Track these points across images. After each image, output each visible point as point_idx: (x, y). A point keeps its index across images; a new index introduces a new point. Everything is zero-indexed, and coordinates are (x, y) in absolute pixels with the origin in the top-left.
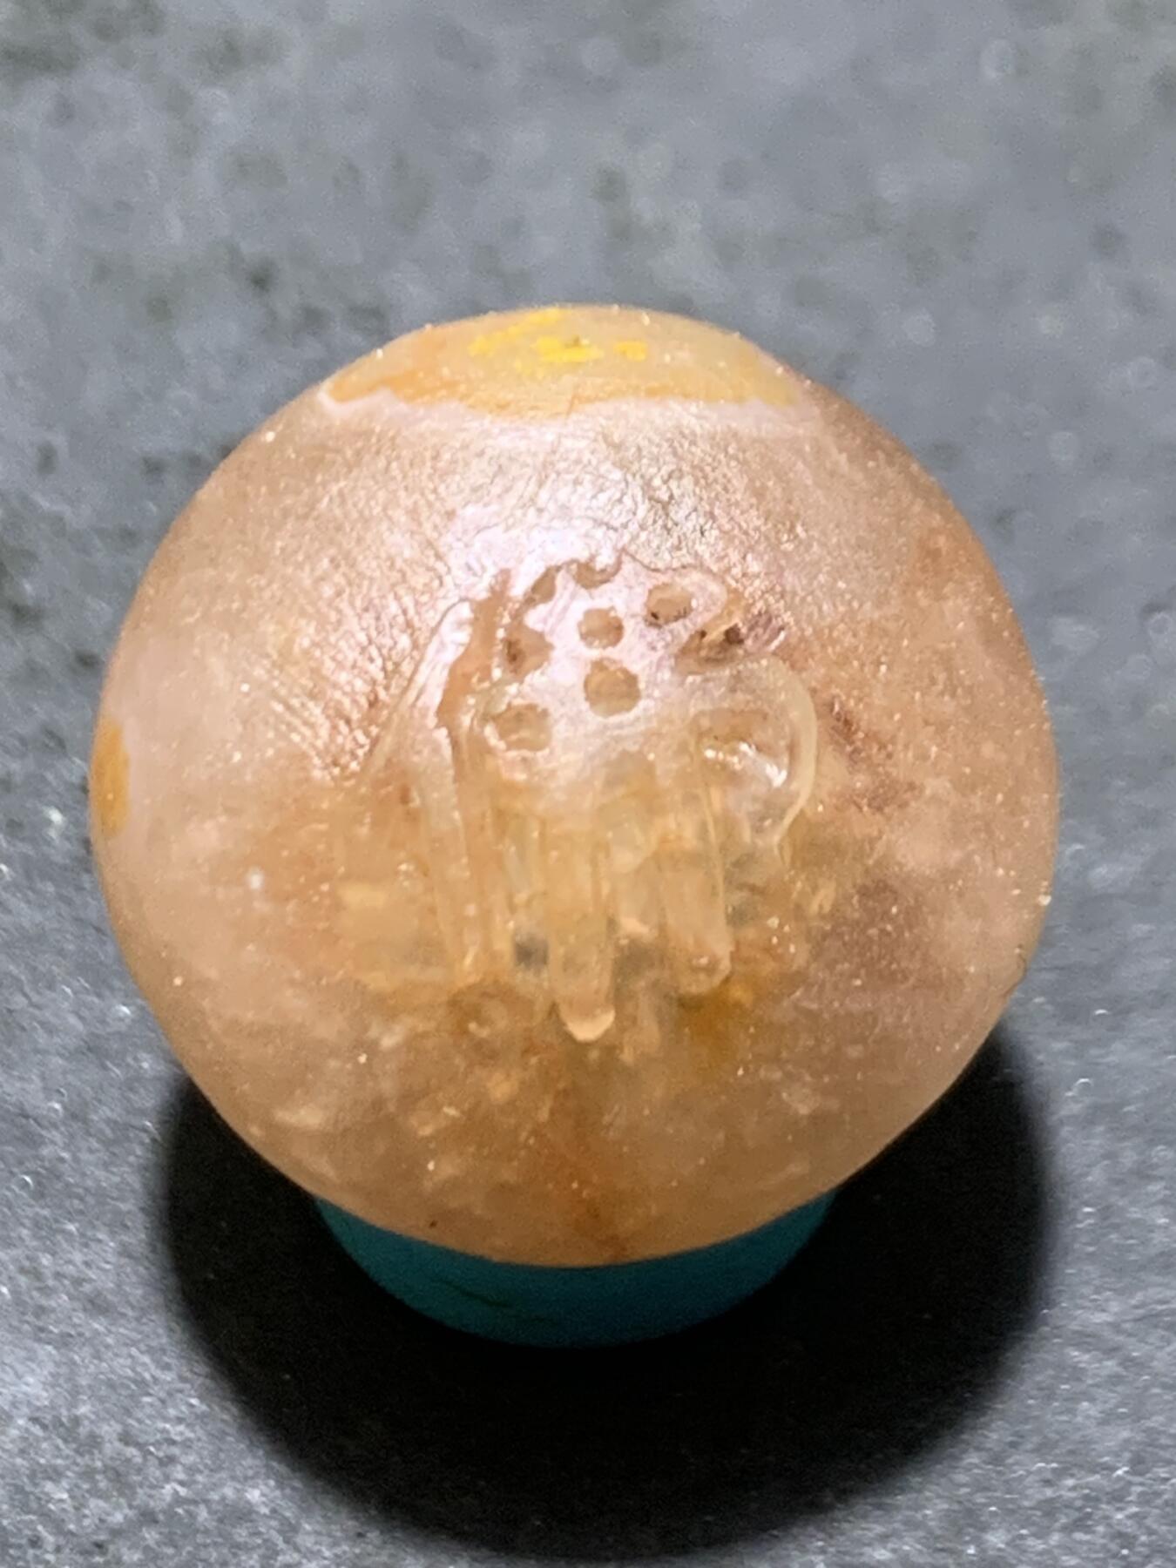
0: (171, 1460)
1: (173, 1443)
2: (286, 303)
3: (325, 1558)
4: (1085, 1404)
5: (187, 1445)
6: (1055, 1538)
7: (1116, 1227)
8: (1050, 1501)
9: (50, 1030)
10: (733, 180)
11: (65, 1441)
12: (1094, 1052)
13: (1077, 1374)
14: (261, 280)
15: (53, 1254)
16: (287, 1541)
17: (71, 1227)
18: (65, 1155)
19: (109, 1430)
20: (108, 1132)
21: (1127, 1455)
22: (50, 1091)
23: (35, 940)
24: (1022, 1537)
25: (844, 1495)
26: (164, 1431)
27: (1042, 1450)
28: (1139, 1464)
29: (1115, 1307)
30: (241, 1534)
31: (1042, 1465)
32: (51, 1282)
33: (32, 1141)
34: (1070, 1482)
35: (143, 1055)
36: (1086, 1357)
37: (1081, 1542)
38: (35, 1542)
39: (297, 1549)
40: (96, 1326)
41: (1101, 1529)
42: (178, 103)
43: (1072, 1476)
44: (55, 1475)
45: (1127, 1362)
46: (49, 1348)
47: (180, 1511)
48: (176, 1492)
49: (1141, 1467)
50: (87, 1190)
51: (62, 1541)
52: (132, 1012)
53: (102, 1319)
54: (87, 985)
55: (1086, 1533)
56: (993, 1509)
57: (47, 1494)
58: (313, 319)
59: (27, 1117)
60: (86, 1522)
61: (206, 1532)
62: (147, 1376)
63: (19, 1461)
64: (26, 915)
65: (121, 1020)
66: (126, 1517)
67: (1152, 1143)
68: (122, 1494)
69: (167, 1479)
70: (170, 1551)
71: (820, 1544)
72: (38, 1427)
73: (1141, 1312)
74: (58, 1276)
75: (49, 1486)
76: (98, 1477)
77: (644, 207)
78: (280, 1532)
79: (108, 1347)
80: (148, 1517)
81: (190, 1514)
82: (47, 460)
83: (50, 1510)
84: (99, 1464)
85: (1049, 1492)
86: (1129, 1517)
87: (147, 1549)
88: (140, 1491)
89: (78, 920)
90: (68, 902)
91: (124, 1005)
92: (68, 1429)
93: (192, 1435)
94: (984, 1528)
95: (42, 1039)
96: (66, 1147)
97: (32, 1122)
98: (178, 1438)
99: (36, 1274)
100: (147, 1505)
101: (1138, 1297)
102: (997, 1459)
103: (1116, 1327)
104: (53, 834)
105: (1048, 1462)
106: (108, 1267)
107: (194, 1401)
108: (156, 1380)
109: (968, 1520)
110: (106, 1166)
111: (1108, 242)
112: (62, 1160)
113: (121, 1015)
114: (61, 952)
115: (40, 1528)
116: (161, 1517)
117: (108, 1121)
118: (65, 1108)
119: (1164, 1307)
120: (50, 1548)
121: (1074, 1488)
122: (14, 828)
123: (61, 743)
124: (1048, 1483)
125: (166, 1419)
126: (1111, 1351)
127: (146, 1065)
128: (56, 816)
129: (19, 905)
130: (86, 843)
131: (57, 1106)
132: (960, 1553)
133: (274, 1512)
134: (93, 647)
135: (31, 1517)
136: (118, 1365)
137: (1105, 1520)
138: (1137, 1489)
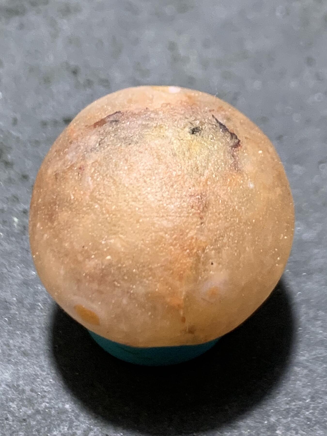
0: (45, 396)
1: (45, 392)
2: (81, 79)
3: (87, 424)
4: (298, 382)
5: (49, 392)
6: (289, 419)
7: (308, 333)
8: (289, 408)
9: (13, 278)
10: (206, 45)
11: (16, 391)
12: (303, 285)
13: (296, 374)
14: (75, 72)
15: (13, 340)
16: (76, 419)
17: (18, 332)
18: (17, 312)
19: (27, 388)
20: (29, 306)
21: (310, 396)
22: (12, 295)
23: (10, 253)
24: (279, 419)
26: (43, 388)
27: (286, 395)
28: (313, 398)
29: (307, 355)
30: (64, 417)
31: (286, 399)
32: (12, 348)
33: (7, 309)
35: (39, 285)
36: (299, 369)
37: (296, 420)
38: (7, 419)
39: (79, 421)
40: (24, 359)
41: (302, 416)
42: (53, 23)
43: (295, 402)
44: (13, 400)
45: (310, 370)
46: (11, 365)
47: (47, 410)
48: (46, 405)
49: (313, 399)
50: (23, 322)
51: (14, 418)
52: (36, 273)
53: (26, 358)
54: (24, 266)
55: (298, 418)
56: (272, 411)
57: (10, 406)
58: (89, 83)
59: (6, 302)
60: (21, 414)
61: (54, 416)
62: (38, 373)
63: (3, 397)
64: (8, 247)
65: (33, 275)
66: (32, 412)
67: (318, 310)
68: (31, 405)
69: (44, 402)
70: (44, 421)
72: (8, 387)
73: (314, 357)
74: (15, 346)
75: (11, 404)
76: (25, 401)
77: (182, 52)
78: (74, 416)
79: (28, 365)
80: (38, 412)
81: (50, 411)
82: (15, 122)
83: (11, 410)
84: (25, 397)
85: (288, 406)
86: (310, 413)
87: (38, 421)
88: (36, 405)
89: (21, 248)
90: (19, 243)
91: (34, 271)
92: (16, 388)
93: (50, 390)
94: (269, 416)
95: (11, 281)
96: (17, 311)
97: (8, 304)
98: (47, 391)
99: (8, 345)
100: (38, 409)
101: (314, 353)
103: (307, 361)
104: (15, 225)
105: (288, 398)
106: (28, 343)
107: (51, 380)
108: (41, 374)
109: (265, 414)
110: (28, 315)
111: (310, 61)
112: (16, 314)
113: (33, 274)
114: (16, 257)
115: (8, 415)
116: (42, 412)
117: (29, 303)
118: (17, 299)
119: (320, 355)
120: (11, 420)
121: (295, 405)
122: (4, 222)
123: (18, 199)
124: (288, 404)
125: (44, 385)
126: (306, 367)
127: (39, 288)
128: (16, 220)
129: (5, 244)
130: (24, 227)
131: (15, 299)
132: (263, 423)
133: (73, 411)
134: (27, 173)
135: (6, 412)
136: (31, 371)
137: (303, 414)
138: (312, 405)
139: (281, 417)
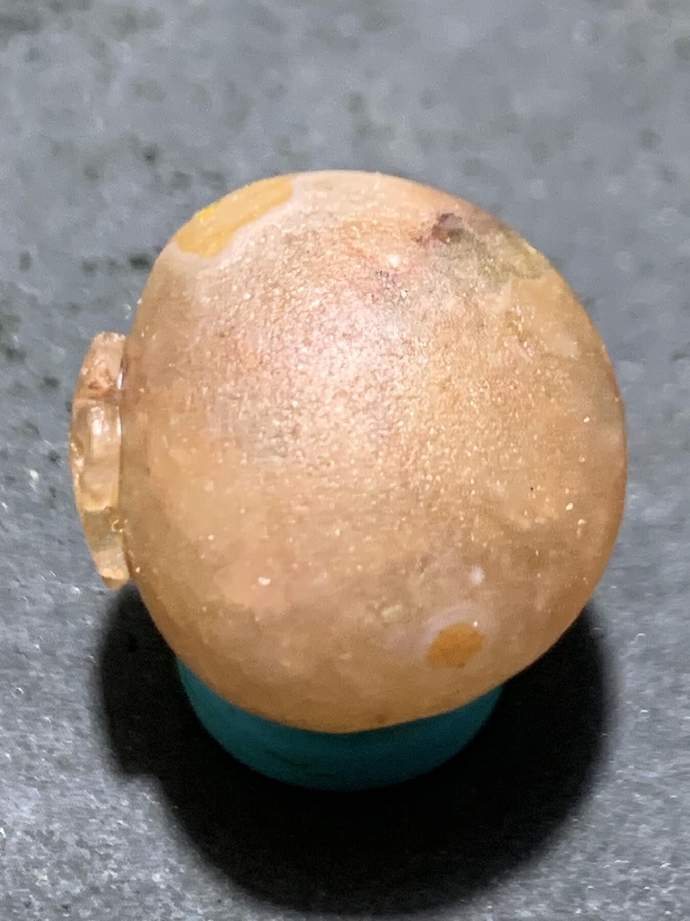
0: (108, 857)
1: (108, 846)
2: (165, 170)
3: (200, 915)
4: (644, 826)
5: (117, 848)
6: (627, 905)
7: (659, 721)
8: (624, 882)
9: (32, 601)
10: (428, 100)
11: (46, 845)
12: (646, 618)
13: (638, 808)
14: (151, 157)
15: (37, 734)
16: (176, 905)
17: (47, 719)
18: (42, 675)
19: (71, 839)
20: (67, 662)
21: (668, 856)
22: (33, 638)
23: (23, 547)
24: (607, 904)
25: (504, 878)
26: (104, 839)
27: (618, 853)
28: (675, 861)
29: (661, 768)
30: (150, 900)
31: (619, 861)
32: (35, 751)
33: (21, 667)
34: (636, 871)
35: (87, 616)
36: (644, 798)
37: (642, 907)
38: (28, 905)
39: (183, 909)
40: (62, 777)
41: (653, 899)
42: (100, 50)
43: (638, 868)
44: (39, 865)
45: (668, 801)
46: (36, 790)
47: (113, 887)
48: (111, 876)
49: (676, 863)
50: (56, 696)
51: (44, 903)
52: (81, 591)
53: (66, 773)
54: (53, 574)
55: (646, 901)
56: (590, 887)
57: (34, 876)
58: (181, 181)
59: (18, 652)
60: (58, 893)
61: (129, 899)
62: (93, 806)
63: (17, 857)
64: (16, 532)
65: (74, 595)
66: (81, 890)
67: (681, 672)
68: (79, 877)
69: (106, 868)
70: (108, 910)
71: (490, 907)
72: (29, 837)
73: (674, 771)
74: (40, 747)
75: (36, 872)
76: (65, 866)
77: (377, 116)
78: (172, 900)
79: (68, 789)
80: (94, 890)
81: (120, 889)
82: (26, 262)
83: (37, 886)
84: (65, 859)
85: (623, 877)
86: (670, 892)
87: (93, 909)
88: (89, 874)
89: (49, 537)
90: (42, 525)
91: (76, 587)
92: (46, 838)
93: (119, 842)
94: (584, 897)
95: (28, 608)
96: (44, 671)
97: (23, 656)
98: (111, 844)
99: (27, 746)
100: (94, 883)
101: (674, 762)
102: (592, 858)
103: (660, 780)
104: (33, 485)
105: (622, 860)
106: (70, 742)
107: (121, 822)
108: (98, 809)
109: (576, 892)
110: (67, 682)
111: (648, 139)
112: (42, 679)
113: (74, 592)
114: (38, 555)
115: (31, 896)
116: (102, 890)
117: (70, 657)
118: (42, 647)
119: (686, 768)
120: (37, 908)
121: (636, 875)
122: (10, 480)
123: (37, 432)
124: (622, 872)
125: (104, 832)
126: (658, 795)
127: (89, 622)
128: (34, 474)
129: (13, 527)
130: (52, 490)
131: (38, 646)
132: (572, 913)
133: (169, 887)
134: (54, 375)
135: (27, 890)
136: (76, 800)
137: (656, 894)
138: (675, 875)
139: (609, 900)
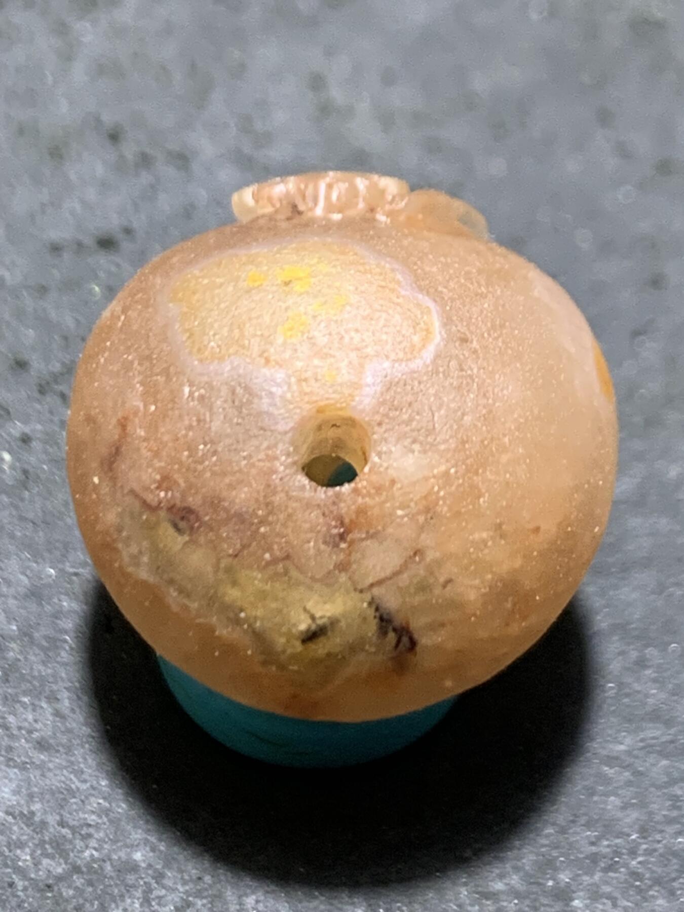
0: (90, 836)
1: (89, 825)
2: (129, 150)
3: (180, 892)
4: (612, 798)
5: (97, 827)
6: (597, 876)
7: (627, 695)
8: (596, 854)
9: (9, 584)
10: (388, 78)
11: (28, 826)
12: (611, 593)
13: (607, 781)
14: (114, 137)
15: (15, 715)
16: (157, 883)
17: (26, 700)
18: (20, 657)
19: (52, 819)
20: (45, 644)
21: (637, 827)
22: (10, 619)
24: (579, 875)
25: (478, 853)
26: (85, 819)
27: (588, 825)
28: (644, 832)
29: (628, 741)
30: (131, 878)
31: (589, 833)
32: (15, 732)
34: (606, 843)
35: (63, 598)
36: (612, 771)
37: (612, 878)
38: (11, 885)
39: (164, 887)
40: (42, 757)
41: (622, 870)
42: (62, 29)
43: (607, 840)
44: (21, 845)
45: (637, 773)
46: (16, 770)
47: (95, 866)
48: (92, 855)
49: (645, 834)
50: (34, 677)
51: (26, 883)
52: (56, 572)
53: (46, 753)
54: (29, 556)
55: (615, 872)
56: (562, 859)
57: (17, 857)
58: (145, 161)
60: (41, 873)
61: (111, 878)
62: (73, 786)
65: (50, 577)
66: (64, 869)
67: (647, 646)
68: (61, 856)
69: (87, 847)
70: (90, 889)
71: (464, 880)
72: (10, 817)
73: (641, 744)
74: (20, 728)
75: (18, 852)
76: (47, 846)
77: (337, 94)
78: (153, 878)
79: (50, 770)
80: (76, 869)
81: (101, 868)
83: (20, 866)
84: (47, 838)
85: (594, 849)
86: (640, 863)
87: (77, 888)
88: (71, 855)
89: (22, 518)
90: (16, 507)
91: (51, 567)
92: (28, 818)
93: (100, 821)
94: (556, 869)
96: (21, 652)
97: (0, 638)
98: (92, 823)
100: (75, 862)
101: (641, 736)
102: (563, 831)
103: (629, 753)
104: (6, 467)
105: (593, 832)
106: (48, 722)
107: (101, 801)
108: (78, 789)
109: (548, 865)
110: (44, 663)
111: (605, 118)
112: (19, 660)
113: (49, 573)
114: (12, 537)
115: (14, 876)
116: (84, 869)
117: (45, 637)
118: (19, 629)
119: (654, 741)
120: (20, 888)
121: (608, 846)
123: (8, 413)
124: (593, 844)
125: (85, 812)
126: (627, 767)
127: (65, 604)
128: (7, 457)
130: (25, 472)
131: (15, 628)
132: (544, 885)
133: (150, 866)
134: (25, 356)
135: (9, 870)
136: (55, 780)
137: (626, 865)
138: (644, 846)
139: (580, 872)
